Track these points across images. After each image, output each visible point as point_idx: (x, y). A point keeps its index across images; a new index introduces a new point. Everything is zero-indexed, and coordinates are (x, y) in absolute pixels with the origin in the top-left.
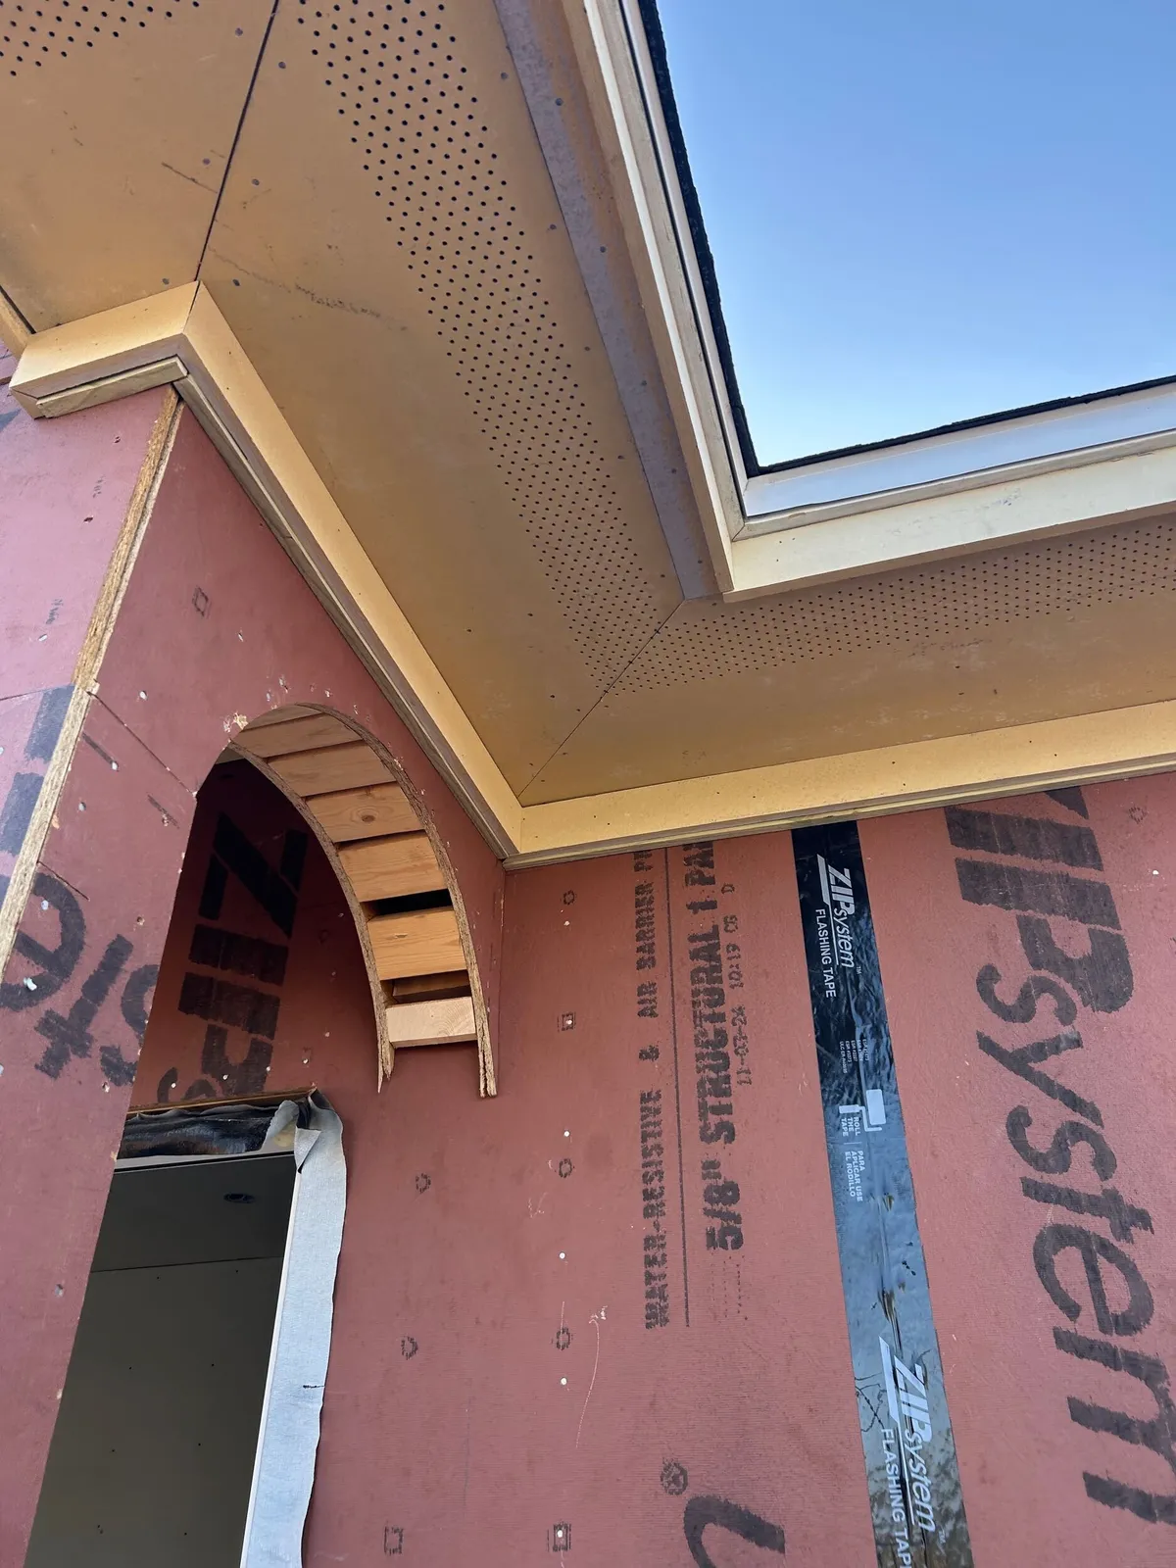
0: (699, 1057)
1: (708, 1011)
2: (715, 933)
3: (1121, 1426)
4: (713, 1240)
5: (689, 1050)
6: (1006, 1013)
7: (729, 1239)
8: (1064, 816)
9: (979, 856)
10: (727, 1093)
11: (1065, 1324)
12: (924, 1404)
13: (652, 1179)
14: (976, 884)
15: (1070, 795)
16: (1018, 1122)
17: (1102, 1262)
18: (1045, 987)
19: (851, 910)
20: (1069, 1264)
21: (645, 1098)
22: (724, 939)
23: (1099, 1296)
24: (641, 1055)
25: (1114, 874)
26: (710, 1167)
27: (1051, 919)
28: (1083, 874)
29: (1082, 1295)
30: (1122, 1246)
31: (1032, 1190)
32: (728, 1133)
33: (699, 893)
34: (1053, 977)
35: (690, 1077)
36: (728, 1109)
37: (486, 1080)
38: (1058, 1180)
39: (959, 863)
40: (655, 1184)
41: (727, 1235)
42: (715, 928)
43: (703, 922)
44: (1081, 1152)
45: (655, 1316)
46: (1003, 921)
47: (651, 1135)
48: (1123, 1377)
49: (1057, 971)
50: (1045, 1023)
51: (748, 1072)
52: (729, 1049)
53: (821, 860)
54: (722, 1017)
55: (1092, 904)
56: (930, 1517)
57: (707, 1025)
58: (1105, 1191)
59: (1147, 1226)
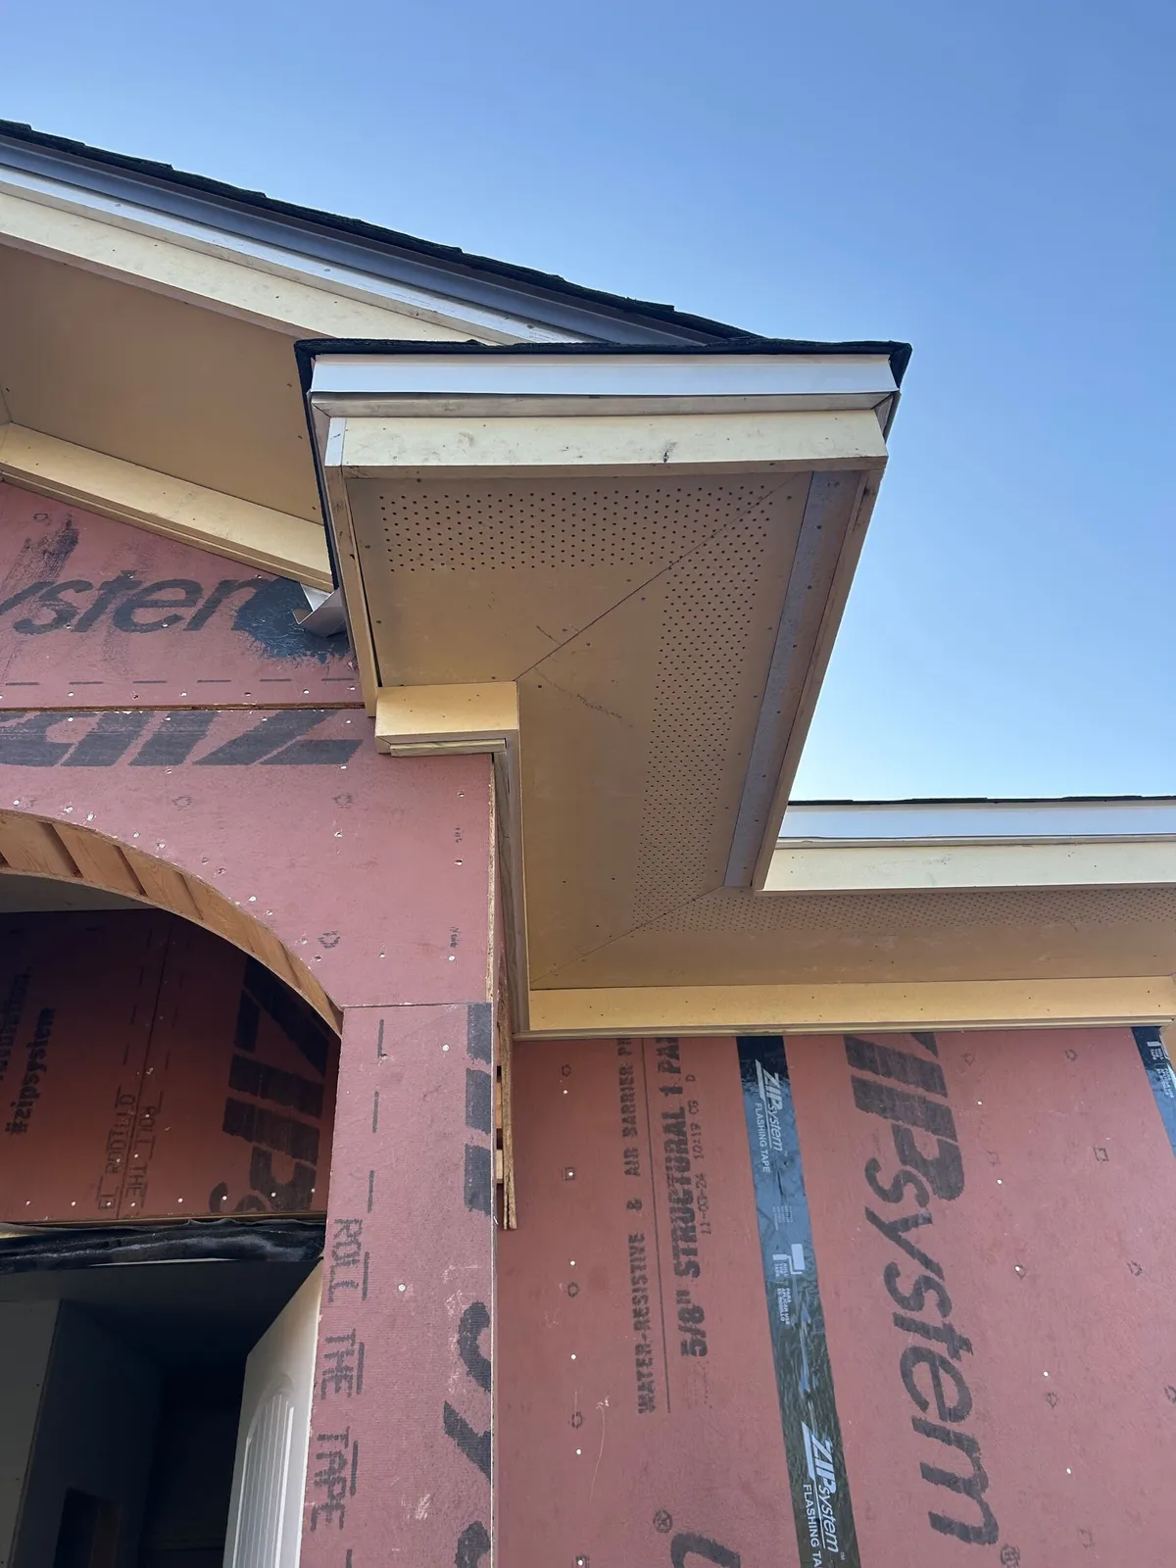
0: (672, 1210)
1: (678, 1175)
2: (681, 1114)
3: (950, 1481)
4: (685, 1349)
5: (664, 1206)
6: (883, 1194)
7: (697, 1349)
8: (922, 1053)
9: (867, 1075)
10: (693, 1240)
11: (919, 1414)
12: (830, 1467)
13: (639, 1301)
14: (866, 1096)
15: (926, 1038)
16: (891, 1274)
17: (941, 1371)
18: (910, 1178)
19: (780, 1107)
20: (922, 1373)
21: (632, 1239)
22: (689, 1119)
23: (940, 1396)
24: (628, 1207)
25: (952, 1101)
26: (683, 1295)
27: (915, 1130)
28: (935, 1098)
29: (930, 1396)
30: (954, 1362)
31: (901, 1323)
32: (695, 1270)
33: (669, 1079)
34: (914, 1171)
35: (665, 1225)
36: (694, 1252)
37: (508, 1216)
38: (916, 1316)
39: (854, 1080)
40: (642, 1306)
41: (696, 1346)
42: (682, 1109)
43: (673, 1103)
44: (931, 1297)
45: (646, 1404)
46: (884, 1125)
47: (639, 1268)
48: (953, 1449)
49: (916, 1167)
50: (908, 1206)
51: (709, 1225)
52: (694, 1206)
53: (758, 1065)
54: (688, 1181)
55: (940, 1121)
56: (835, 1543)
57: (678, 1186)
58: (944, 1325)
59: (969, 1350)
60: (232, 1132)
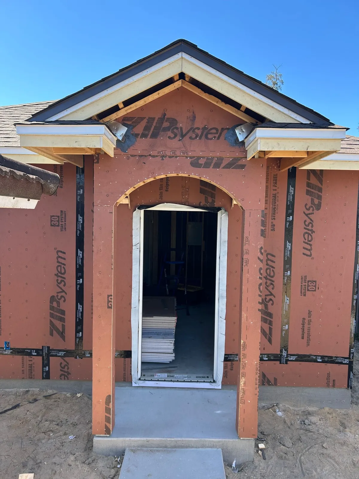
0: (272, 210)
1: (274, 204)
2: (276, 194)
3: (307, 249)
4: (271, 230)
5: (271, 209)
6: (307, 209)
7: (273, 230)
8: (320, 185)
9: (309, 189)
10: (275, 214)
11: (304, 241)
12: (290, 246)
14: (308, 193)
16: (305, 221)
17: (309, 235)
18: (312, 207)
19: (293, 194)
20: (306, 236)
21: (265, 214)
22: (277, 195)
23: (308, 239)
24: (265, 209)
26: (272, 222)
27: (315, 199)
28: (320, 193)
30: (312, 234)
31: (305, 228)
32: (274, 219)
33: (275, 188)
34: (313, 206)
35: (271, 212)
38: (308, 228)
39: (307, 190)
40: (265, 224)
43: (275, 192)
44: (310, 225)
46: (309, 198)
47: (266, 218)
48: (308, 245)
51: (278, 212)
52: (276, 209)
53: (291, 186)
55: (319, 197)
56: (289, 255)
57: (274, 206)
58: (312, 229)
59: (314, 233)
60: (201, 193)
